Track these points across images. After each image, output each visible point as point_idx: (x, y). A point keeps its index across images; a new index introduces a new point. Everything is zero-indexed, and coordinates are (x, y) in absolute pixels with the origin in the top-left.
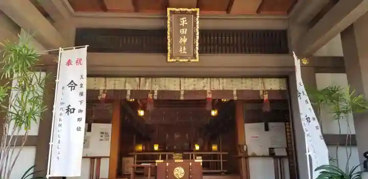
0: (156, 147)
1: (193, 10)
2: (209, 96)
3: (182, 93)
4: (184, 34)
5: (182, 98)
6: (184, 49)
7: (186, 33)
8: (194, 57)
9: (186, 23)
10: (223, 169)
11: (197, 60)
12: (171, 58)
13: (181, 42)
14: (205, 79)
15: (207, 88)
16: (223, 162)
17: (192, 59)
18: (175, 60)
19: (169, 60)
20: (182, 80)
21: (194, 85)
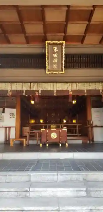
0: (41, 121)
1: (61, 42)
2: (71, 93)
3: (55, 92)
4: (56, 57)
5: (55, 95)
6: (56, 66)
7: (57, 56)
8: (62, 70)
9: (57, 50)
10: (79, 133)
11: (64, 73)
12: (48, 71)
13: (54, 61)
14: (68, 84)
15: (70, 89)
16: (79, 130)
17: (61, 72)
18: (50, 73)
19: (47, 73)
20: (55, 84)
21: (62, 87)
